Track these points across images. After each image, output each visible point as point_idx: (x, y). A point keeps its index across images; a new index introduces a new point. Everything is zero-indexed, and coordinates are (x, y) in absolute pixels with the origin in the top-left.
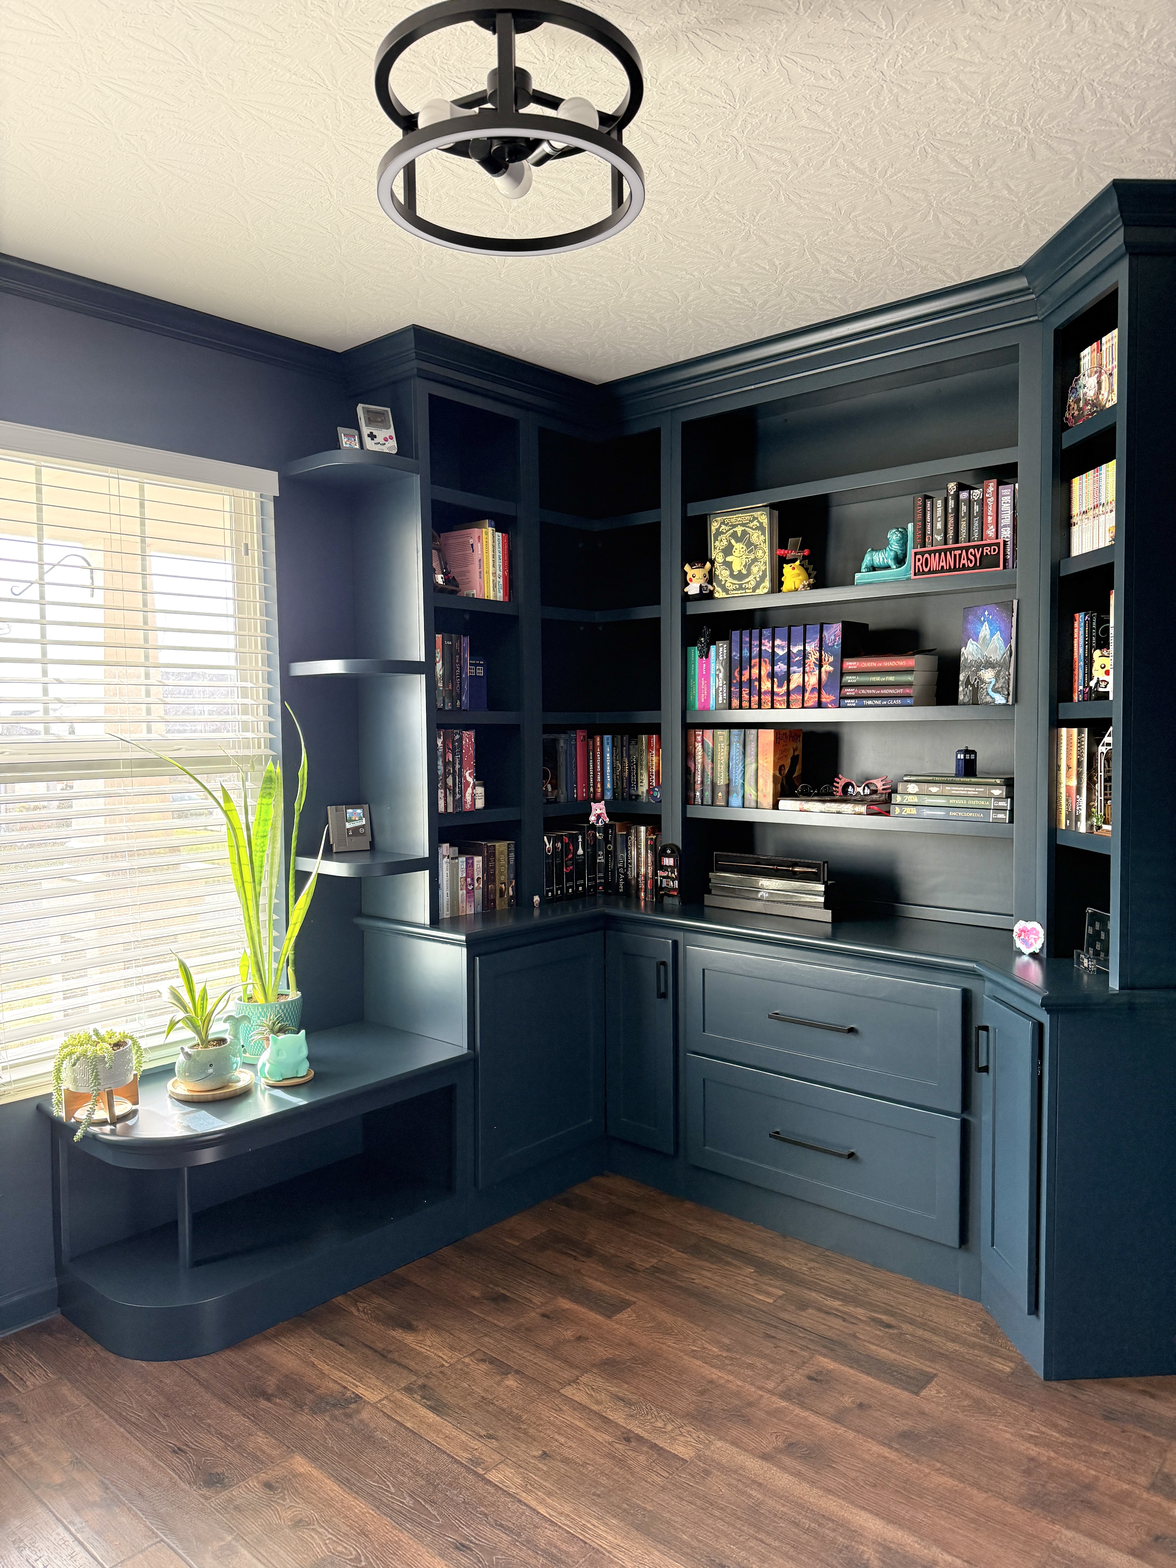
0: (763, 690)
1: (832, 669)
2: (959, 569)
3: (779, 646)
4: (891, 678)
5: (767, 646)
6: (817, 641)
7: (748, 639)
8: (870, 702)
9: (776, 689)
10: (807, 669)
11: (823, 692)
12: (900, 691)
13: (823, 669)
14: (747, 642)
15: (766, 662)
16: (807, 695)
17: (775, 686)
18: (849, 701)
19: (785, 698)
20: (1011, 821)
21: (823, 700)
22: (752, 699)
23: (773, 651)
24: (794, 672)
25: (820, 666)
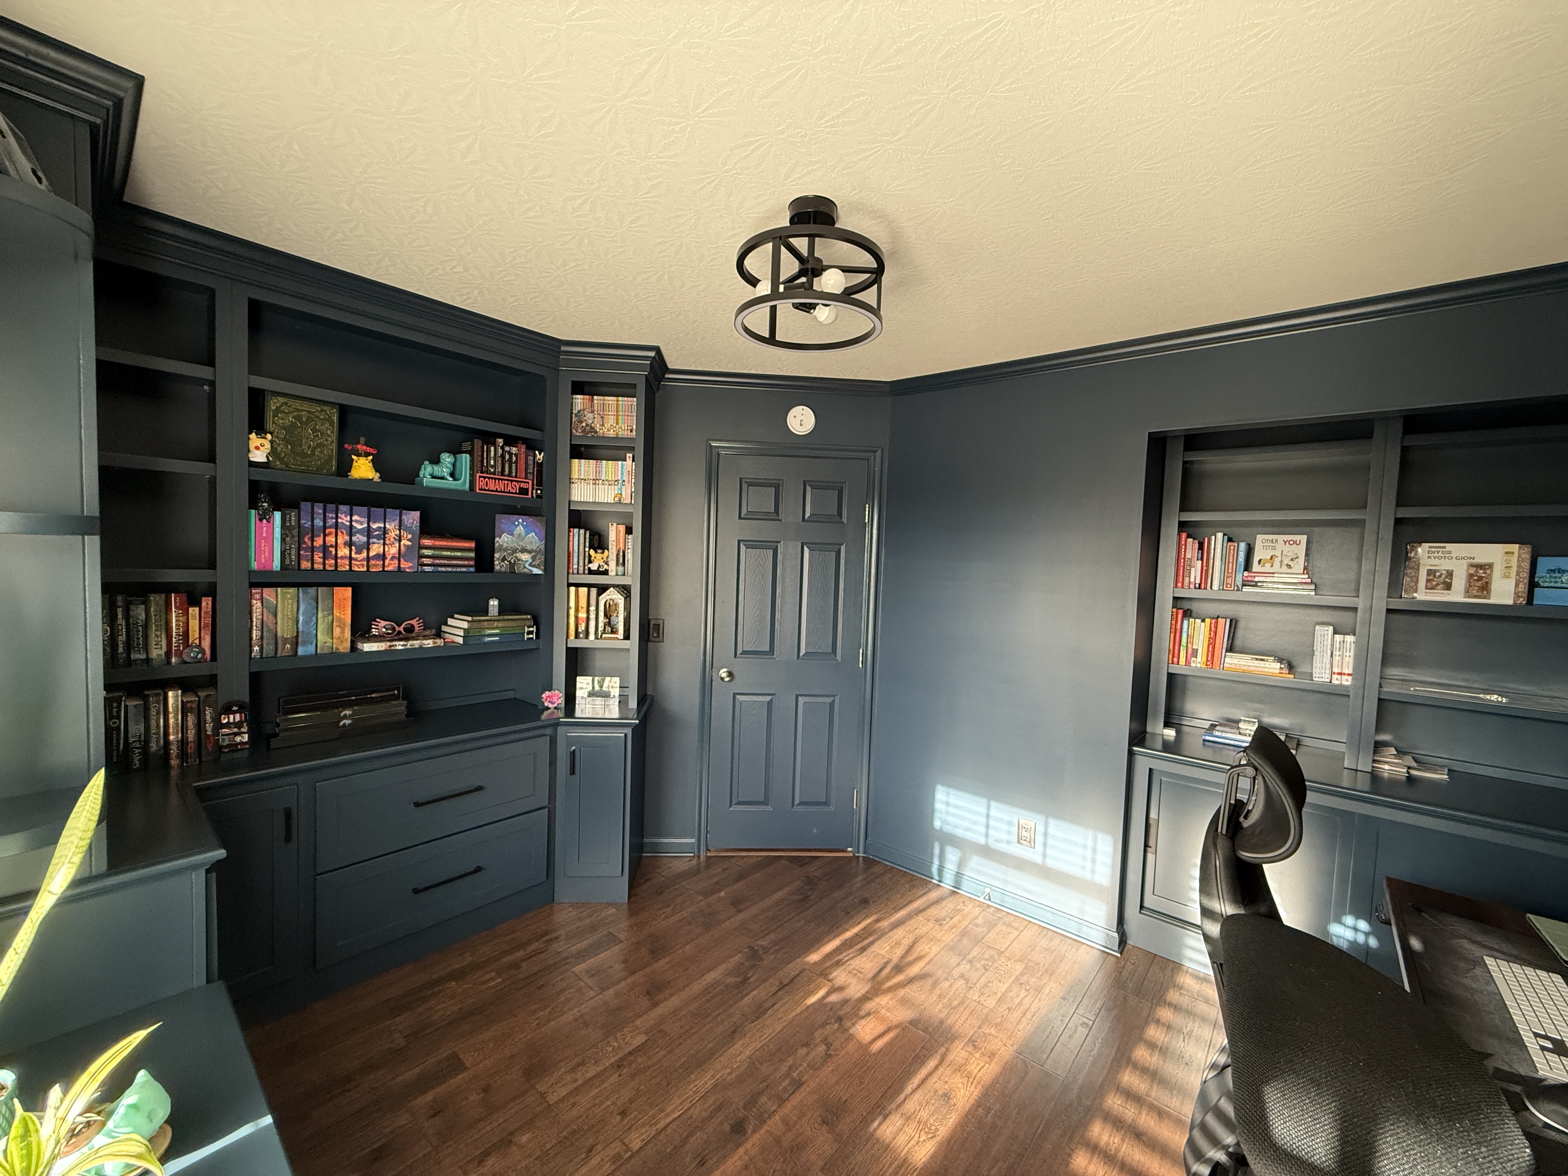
1: (410, 543)
2: (507, 492)
4: (459, 554)
5: (344, 520)
6: (397, 522)
7: (321, 511)
8: (443, 569)
10: (387, 542)
11: (402, 559)
13: (402, 543)
14: (319, 514)
15: (342, 533)
16: (387, 562)
17: (353, 553)
18: (426, 568)
21: (402, 566)
22: (327, 562)
23: (351, 525)
24: (374, 543)
25: (400, 541)
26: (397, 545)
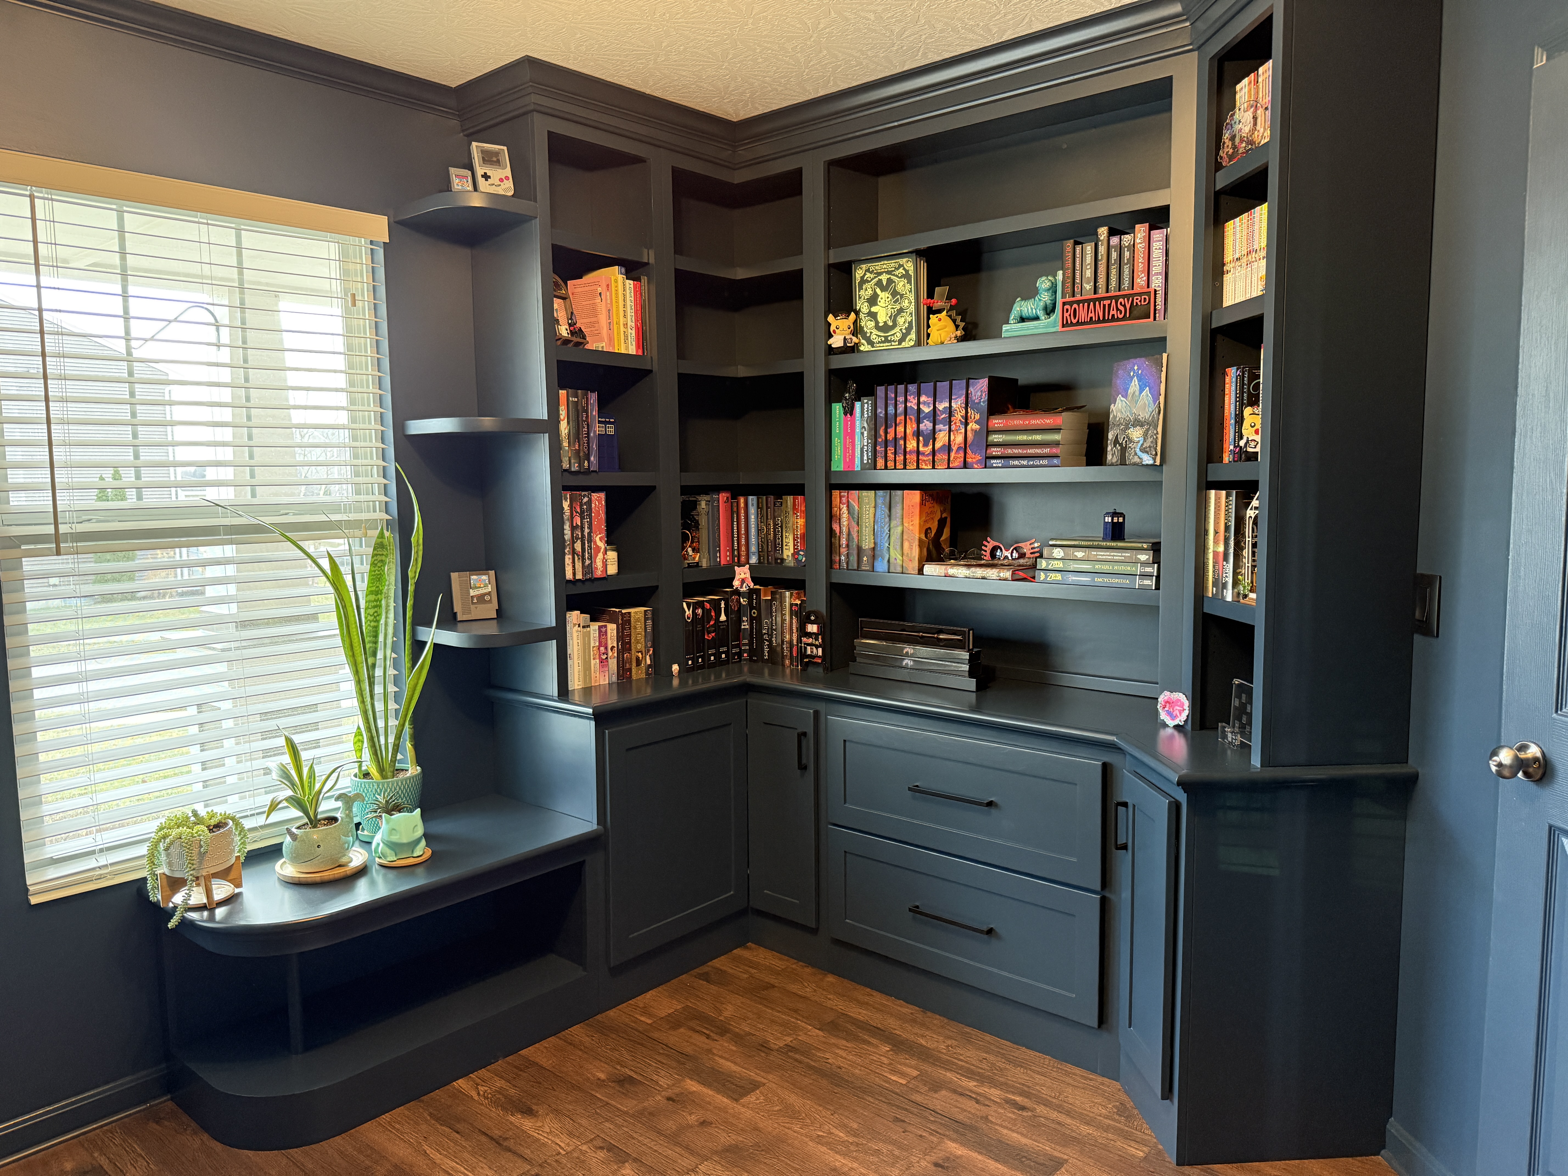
0: (908, 450)
1: (978, 427)
2: (1108, 321)
3: (924, 403)
4: (1038, 437)
5: (912, 403)
6: (963, 397)
7: (893, 395)
8: (1016, 463)
9: (921, 449)
10: (953, 427)
11: (969, 451)
12: (1046, 451)
13: (969, 428)
14: (892, 398)
15: (911, 419)
16: (953, 455)
17: (921, 445)
18: (995, 461)
19: (931, 458)
20: (1158, 588)
21: (969, 460)
22: (897, 458)
23: (919, 409)
24: (940, 431)
25: (966, 424)
26: (963, 431)
